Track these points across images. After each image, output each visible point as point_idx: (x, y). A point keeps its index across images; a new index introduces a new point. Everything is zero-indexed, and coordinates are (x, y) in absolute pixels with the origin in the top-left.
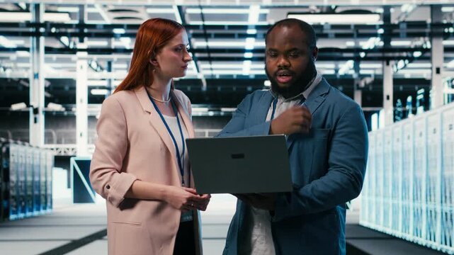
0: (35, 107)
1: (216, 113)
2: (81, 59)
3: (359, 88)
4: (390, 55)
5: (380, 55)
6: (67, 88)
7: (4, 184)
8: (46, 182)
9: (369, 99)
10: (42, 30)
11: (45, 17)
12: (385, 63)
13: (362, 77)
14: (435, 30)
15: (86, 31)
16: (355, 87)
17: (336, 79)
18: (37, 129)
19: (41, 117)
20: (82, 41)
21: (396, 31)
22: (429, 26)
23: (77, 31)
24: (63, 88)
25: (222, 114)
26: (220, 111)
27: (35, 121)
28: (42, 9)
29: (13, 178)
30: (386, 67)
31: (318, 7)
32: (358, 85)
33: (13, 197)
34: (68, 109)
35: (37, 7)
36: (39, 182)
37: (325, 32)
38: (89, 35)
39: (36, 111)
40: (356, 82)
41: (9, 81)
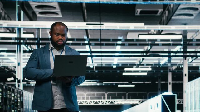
0: (19, 79)
1: (101, 84)
5: (182, 54)
7: (21, 109)
9: (175, 76)
10: (22, 41)
11: (23, 36)
13: (172, 65)
15: (41, 42)
16: (169, 70)
17: (160, 66)
23: (36, 42)
25: (104, 84)
26: (103, 83)
28: (22, 31)
30: (184, 60)
31: (155, 30)
32: (170, 70)
37: (157, 42)
39: (19, 81)
40: (169, 68)
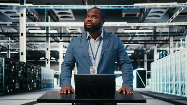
0: (47, 59)
2: (61, 44)
3: (146, 53)
4: (156, 42)
5: (153, 42)
6: (56, 54)
7: (40, 79)
8: (52, 79)
9: (149, 57)
10: (49, 35)
11: (50, 32)
12: (154, 45)
13: (147, 49)
14: (171, 34)
15: (62, 35)
16: (145, 53)
17: (139, 50)
18: (48, 65)
19: (49, 62)
20: (61, 39)
21: (158, 34)
22: (169, 33)
23: (59, 35)
24: (55, 54)
27: (48, 63)
28: (49, 28)
29: (42, 78)
31: (134, 27)
32: (146, 52)
33: (43, 83)
34: (57, 60)
35: (47, 28)
36: (50, 79)
37: (136, 35)
38: (63, 37)
39: (47, 60)
40: (145, 51)
41: (39, 52)
